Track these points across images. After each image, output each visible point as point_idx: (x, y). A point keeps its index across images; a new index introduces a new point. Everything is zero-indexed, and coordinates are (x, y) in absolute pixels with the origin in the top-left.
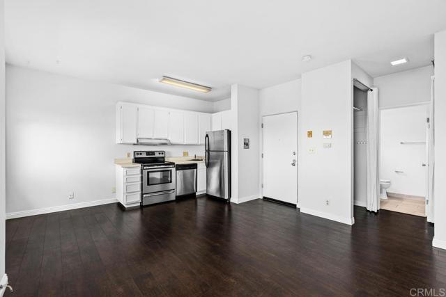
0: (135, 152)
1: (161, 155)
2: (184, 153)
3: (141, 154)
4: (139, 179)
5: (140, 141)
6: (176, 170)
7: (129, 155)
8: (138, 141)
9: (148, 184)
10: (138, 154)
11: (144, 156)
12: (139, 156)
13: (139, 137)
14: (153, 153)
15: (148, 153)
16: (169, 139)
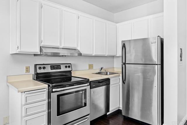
0: (36, 65)
1: (68, 69)
2: (90, 65)
3: (44, 68)
4: (45, 107)
5: (44, 50)
6: (90, 88)
7: (28, 69)
8: (41, 50)
9: (59, 114)
10: (40, 68)
11: (48, 70)
12: (42, 71)
13: (42, 44)
14: (58, 66)
15: (53, 67)
16: (79, 49)
